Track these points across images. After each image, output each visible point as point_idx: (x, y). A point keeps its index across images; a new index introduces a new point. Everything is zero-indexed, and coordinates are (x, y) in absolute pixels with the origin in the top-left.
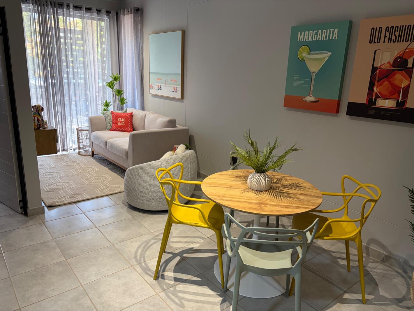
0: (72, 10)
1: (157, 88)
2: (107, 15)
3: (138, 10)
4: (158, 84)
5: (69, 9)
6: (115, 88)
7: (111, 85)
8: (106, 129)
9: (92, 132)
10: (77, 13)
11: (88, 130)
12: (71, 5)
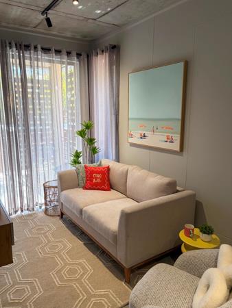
0: (40, 52)
1: (140, 137)
2: (78, 58)
3: (114, 47)
4: (140, 132)
5: (37, 51)
6: (86, 137)
7: (82, 134)
8: (78, 186)
9: (62, 191)
10: (46, 57)
11: (56, 187)
12: (39, 47)
